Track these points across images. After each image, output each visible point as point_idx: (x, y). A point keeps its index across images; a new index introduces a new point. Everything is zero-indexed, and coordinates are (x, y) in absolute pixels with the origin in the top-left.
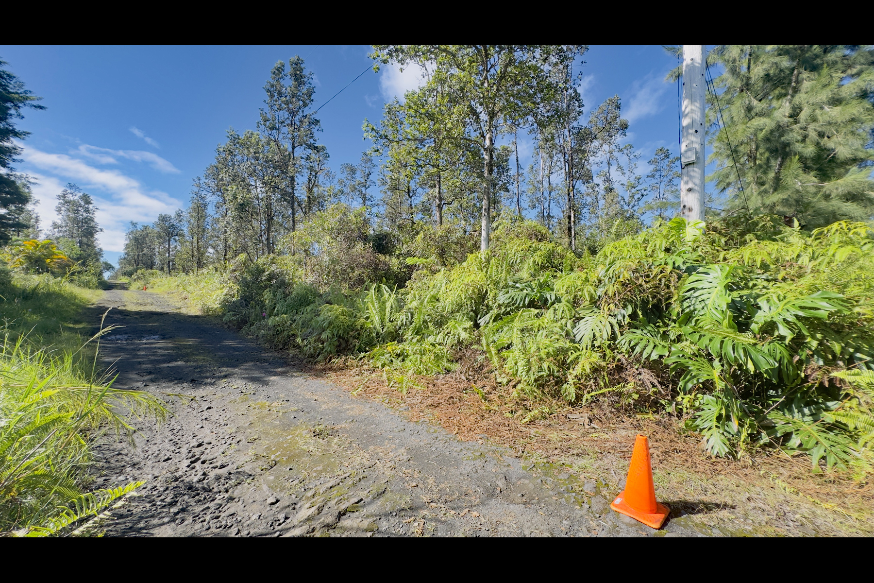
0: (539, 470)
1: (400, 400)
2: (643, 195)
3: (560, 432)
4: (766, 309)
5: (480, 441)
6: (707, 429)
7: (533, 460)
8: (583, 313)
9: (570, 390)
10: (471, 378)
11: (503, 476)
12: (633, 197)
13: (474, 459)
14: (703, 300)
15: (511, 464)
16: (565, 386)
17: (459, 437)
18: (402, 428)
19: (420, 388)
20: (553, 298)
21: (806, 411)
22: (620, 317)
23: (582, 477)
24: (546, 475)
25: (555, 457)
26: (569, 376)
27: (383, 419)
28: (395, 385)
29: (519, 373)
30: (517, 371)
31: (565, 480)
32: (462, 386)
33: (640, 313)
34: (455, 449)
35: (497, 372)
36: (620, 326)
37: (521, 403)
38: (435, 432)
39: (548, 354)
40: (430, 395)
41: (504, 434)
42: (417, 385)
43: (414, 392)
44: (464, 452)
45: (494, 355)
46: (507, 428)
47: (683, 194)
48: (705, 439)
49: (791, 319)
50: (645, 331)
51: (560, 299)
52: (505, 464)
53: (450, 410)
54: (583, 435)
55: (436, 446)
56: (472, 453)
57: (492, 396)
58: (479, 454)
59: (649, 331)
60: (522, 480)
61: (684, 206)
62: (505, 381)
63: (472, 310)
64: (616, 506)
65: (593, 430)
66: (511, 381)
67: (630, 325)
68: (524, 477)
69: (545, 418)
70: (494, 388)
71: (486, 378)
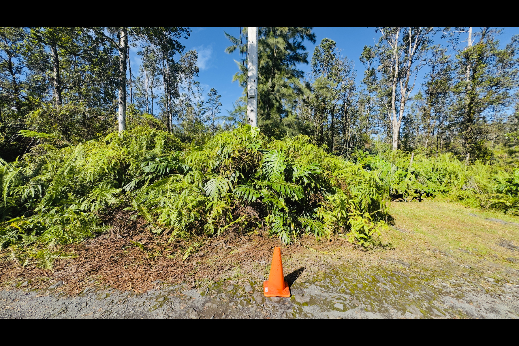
0: (213, 291)
1: (45, 277)
2: (205, 112)
3: (212, 257)
4: (296, 171)
5: (158, 287)
6: (279, 233)
7: (205, 285)
8: (208, 177)
9: (210, 227)
10: (126, 235)
11: (192, 309)
12: (200, 112)
13: (161, 306)
14: (272, 168)
15: (191, 295)
16: (206, 226)
17: (136, 291)
18: (63, 307)
19: (69, 257)
20: (187, 168)
21: (308, 214)
22: (232, 178)
23: (239, 283)
24: (219, 293)
25: (217, 277)
26: (208, 219)
27: (28, 307)
28: (31, 263)
29: (172, 223)
30: (170, 221)
31: (232, 290)
32: (119, 244)
33: (242, 175)
34: (138, 304)
35: (151, 226)
36: (233, 184)
37: (178, 245)
38: (108, 296)
39: (193, 206)
40: (85, 261)
41: (174, 273)
42: (66, 255)
43: (63, 263)
44: (147, 303)
45: (146, 213)
46: (174, 268)
47: (249, 112)
48: (280, 237)
49: (307, 175)
50: (247, 185)
51: (191, 168)
52: (188, 298)
53: (115, 269)
54: (226, 255)
55: (116, 310)
56: (156, 301)
57: (150, 246)
58: (162, 299)
59: (248, 185)
60: (207, 305)
61: (249, 119)
62: (159, 231)
63: (115, 179)
64: (267, 293)
65: (230, 250)
66: (164, 230)
67: (239, 183)
68: (206, 302)
69: (198, 251)
70: (151, 239)
71: (141, 232)
